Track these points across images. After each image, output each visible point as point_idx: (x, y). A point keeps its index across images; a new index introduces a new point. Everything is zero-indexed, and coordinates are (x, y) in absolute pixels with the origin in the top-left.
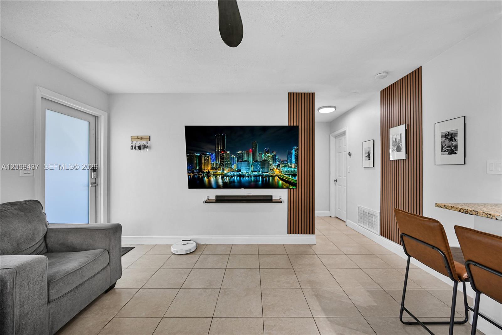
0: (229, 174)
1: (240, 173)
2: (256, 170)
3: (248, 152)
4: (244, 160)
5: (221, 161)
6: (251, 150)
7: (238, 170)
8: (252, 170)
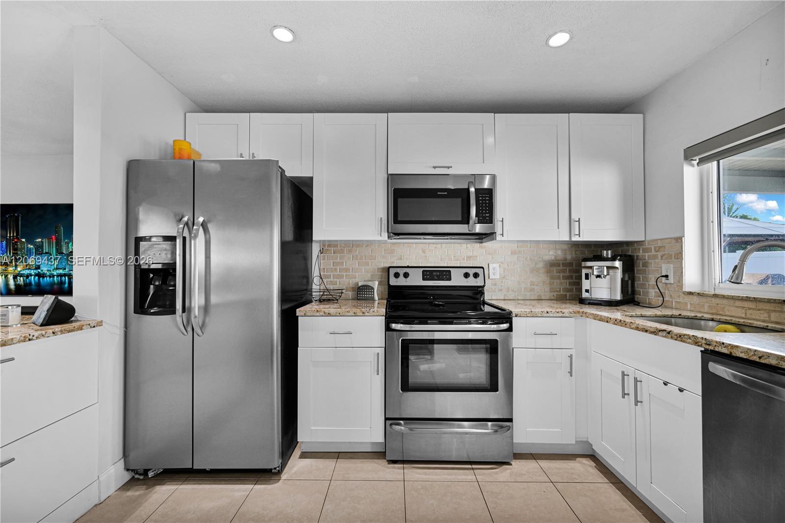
0: (25, 272)
1: (39, 270)
2: (60, 266)
3: (50, 239)
4: (45, 251)
5: (13, 253)
6: (53, 237)
7: (36, 266)
8: (55, 266)
